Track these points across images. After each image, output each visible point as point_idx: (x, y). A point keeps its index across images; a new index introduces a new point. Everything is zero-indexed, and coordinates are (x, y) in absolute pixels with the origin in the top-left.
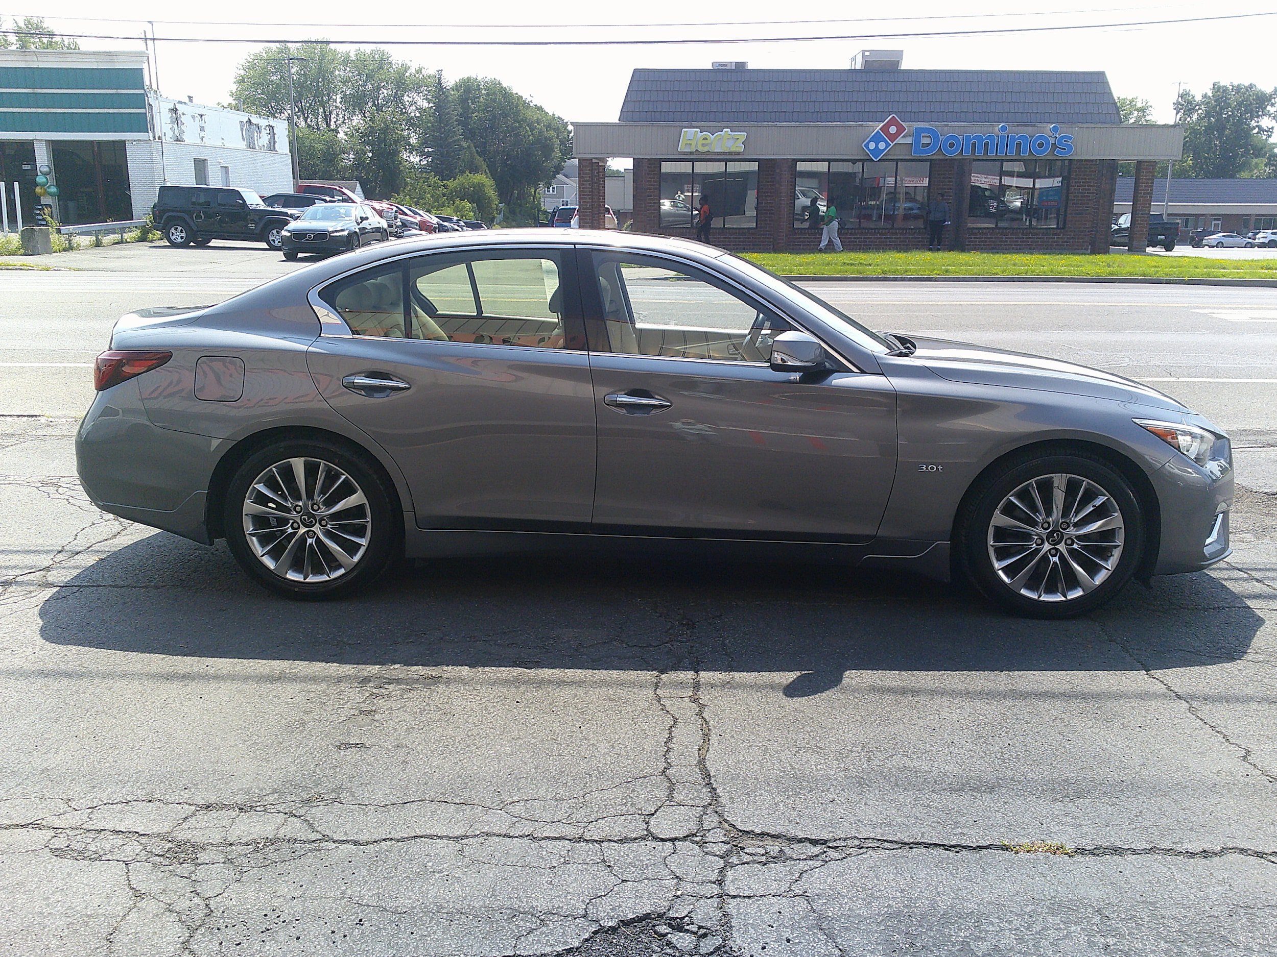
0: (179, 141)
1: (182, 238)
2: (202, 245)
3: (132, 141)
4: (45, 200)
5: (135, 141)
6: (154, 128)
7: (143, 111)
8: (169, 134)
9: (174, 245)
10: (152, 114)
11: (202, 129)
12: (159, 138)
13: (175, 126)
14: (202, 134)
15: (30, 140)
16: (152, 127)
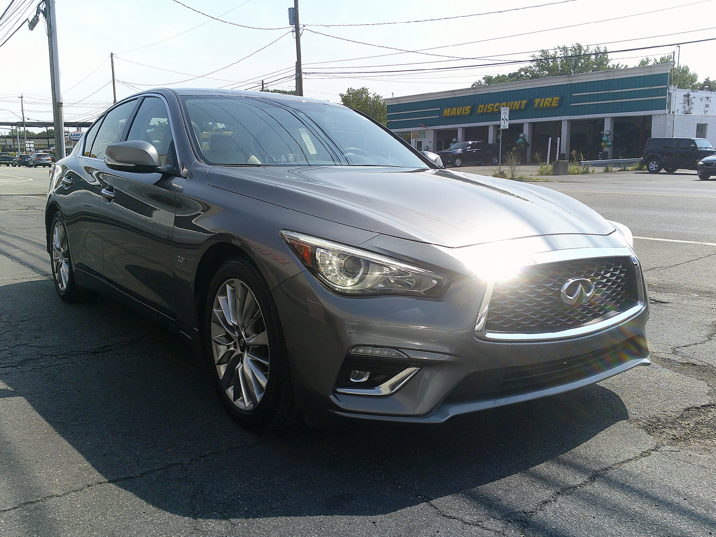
0: (688, 114)
1: (656, 168)
2: (671, 172)
3: (655, 115)
4: (606, 149)
5: (657, 115)
6: (670, 107)
7: (665, 97)
8: (681, 110)
9: (651, 172)
10: (671, 98)
11: (707, 106)
12: (673, 112)
13: (686, 105)
14: (706, 109)
15: (602, 118)
16: (669, 106)
